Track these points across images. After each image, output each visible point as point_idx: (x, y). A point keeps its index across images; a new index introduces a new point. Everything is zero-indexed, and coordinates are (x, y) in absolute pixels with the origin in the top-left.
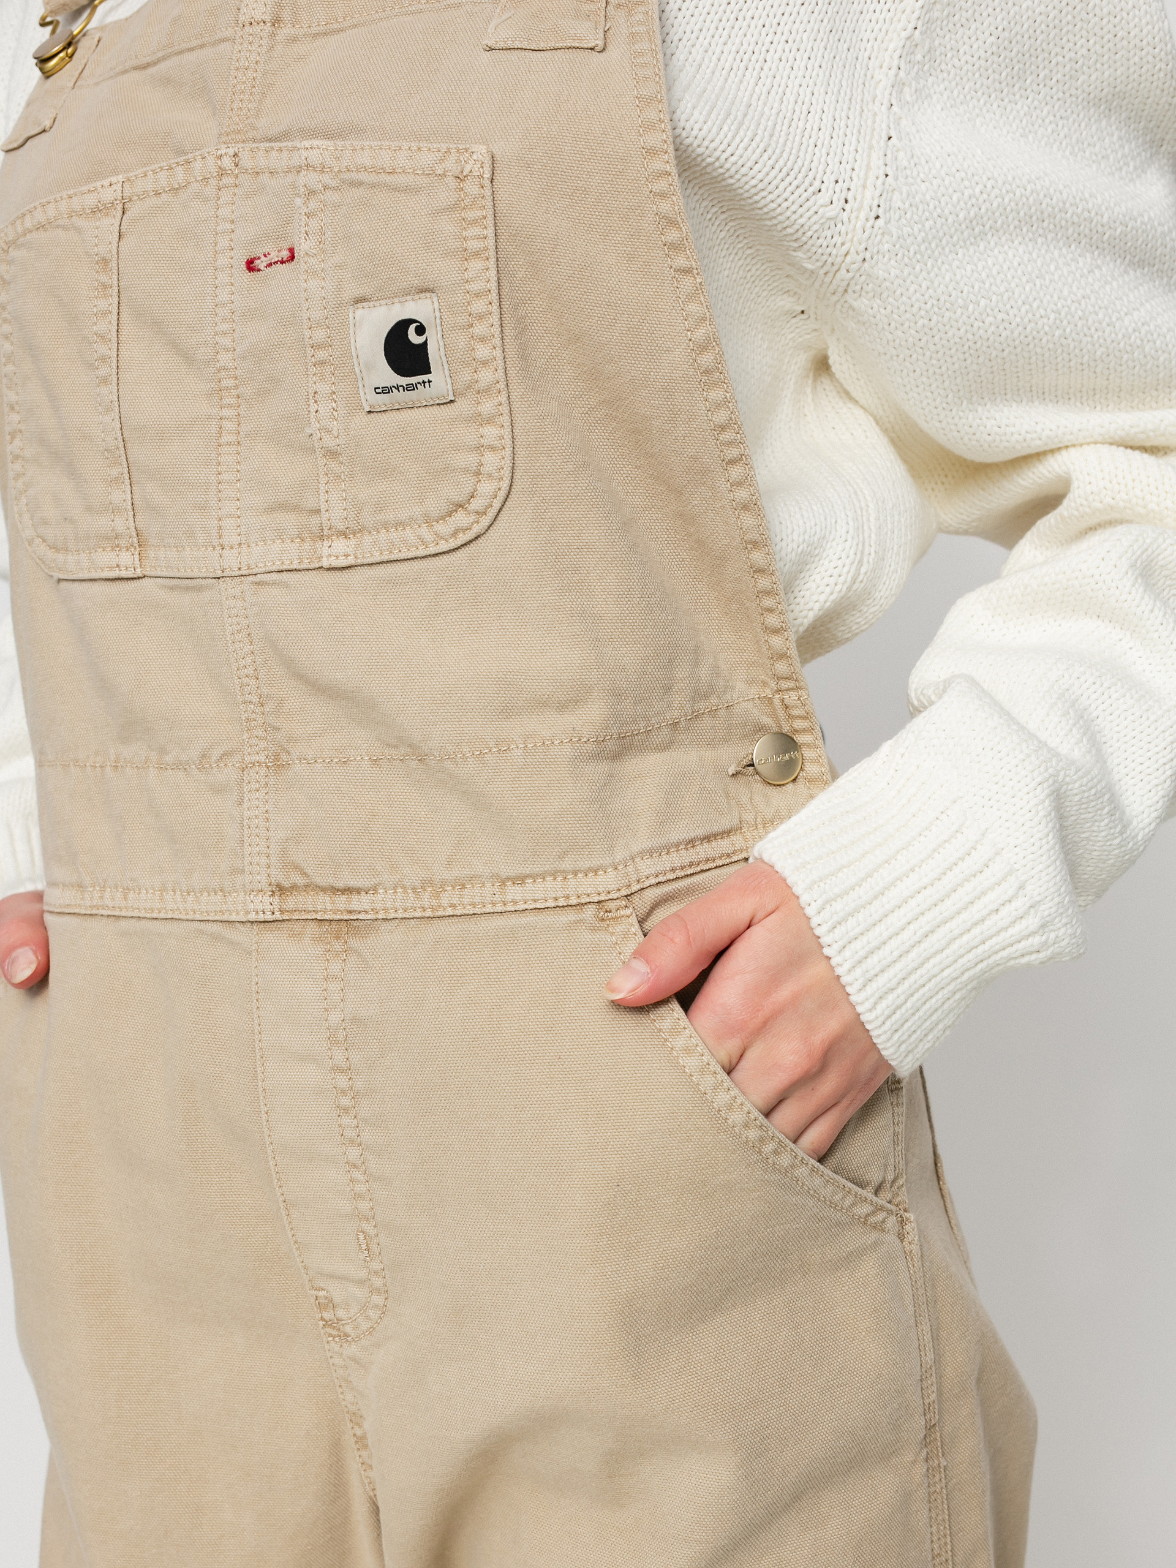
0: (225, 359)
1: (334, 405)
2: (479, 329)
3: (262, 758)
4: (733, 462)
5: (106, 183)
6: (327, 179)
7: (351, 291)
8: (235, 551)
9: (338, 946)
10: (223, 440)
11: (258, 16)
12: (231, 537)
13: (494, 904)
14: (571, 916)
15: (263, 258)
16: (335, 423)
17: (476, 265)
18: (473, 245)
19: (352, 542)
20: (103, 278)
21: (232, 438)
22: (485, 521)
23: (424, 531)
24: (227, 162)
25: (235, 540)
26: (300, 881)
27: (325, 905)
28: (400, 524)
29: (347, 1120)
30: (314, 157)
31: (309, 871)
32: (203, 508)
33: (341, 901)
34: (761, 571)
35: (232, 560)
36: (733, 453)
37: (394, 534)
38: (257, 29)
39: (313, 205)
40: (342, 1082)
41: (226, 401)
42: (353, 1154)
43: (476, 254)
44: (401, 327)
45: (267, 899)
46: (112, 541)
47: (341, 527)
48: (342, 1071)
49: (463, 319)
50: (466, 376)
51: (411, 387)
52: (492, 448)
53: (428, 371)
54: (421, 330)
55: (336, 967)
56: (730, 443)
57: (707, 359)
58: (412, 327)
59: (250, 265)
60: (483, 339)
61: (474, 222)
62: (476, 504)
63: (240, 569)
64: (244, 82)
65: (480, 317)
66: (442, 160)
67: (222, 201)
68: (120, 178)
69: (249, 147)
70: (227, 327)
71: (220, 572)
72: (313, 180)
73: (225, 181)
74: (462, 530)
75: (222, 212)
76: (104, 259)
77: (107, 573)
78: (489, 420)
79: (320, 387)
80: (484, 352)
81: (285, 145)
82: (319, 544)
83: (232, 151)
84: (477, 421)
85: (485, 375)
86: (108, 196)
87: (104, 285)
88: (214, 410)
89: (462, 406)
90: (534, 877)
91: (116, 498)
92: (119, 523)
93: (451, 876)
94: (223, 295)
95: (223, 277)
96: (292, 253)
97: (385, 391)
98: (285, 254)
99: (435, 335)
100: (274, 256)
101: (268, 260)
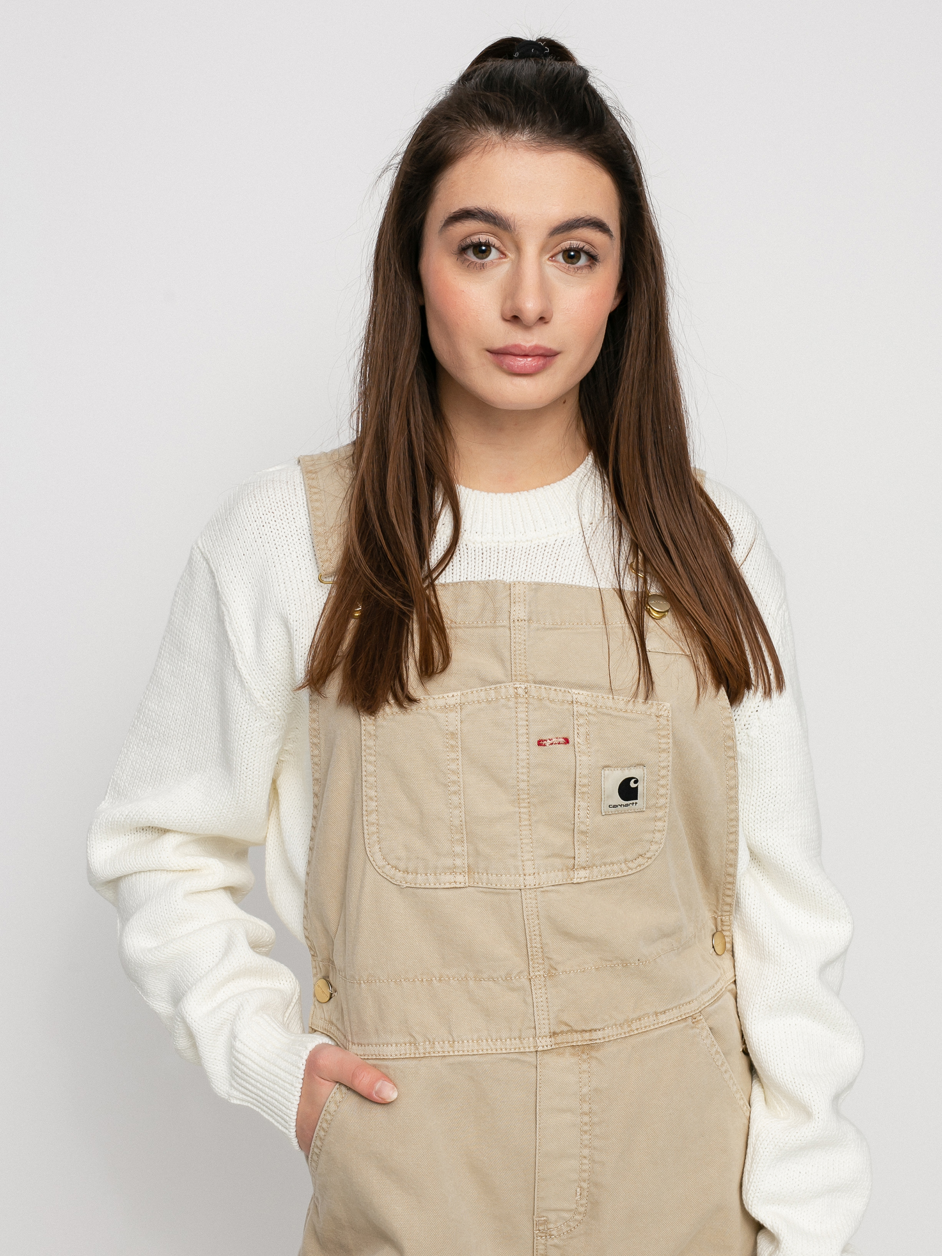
0: (523, 785)
1: (588, 812)
2: (662, 782)
3: (542, 973)
5: (450, 695)
6: (590, 710)
7: (603, 762)
8: (532, 877)
9: (585, 1057)
10: (523, 823)
12: (529, 868)
13: (654, 1025)
14: (683, 1024)
15: (548, 741)
16: (588, 820)
18: (663, 746)
19: (589, 871)
20: (453, 742)
21: (527, 823)
22: (651, 861)
23: (623, 866)
24: (520, 691)
25: (532, 871)
26: (565, 1028)
27: (577, 1039)
28: (612, 863)
29: (586, 1137)
30: (581, 698)
31: (572, 1024)
32: (514, 856)
33: (587, 1036)
35: (530, 881)
37: (609, 868)
38: (520, 622)
39: (581, 721)
40: (586, 1119)
41: (522, 805)
42: (586, 1152)
43: (664, 750)
44: (627, 781)
45: (548, 1039)
46: (453, 870)
47: (584, 865)
48: (586, 1114)
49: (655, 778)
50: (652, 802)
51: (627, 805)
52: (659, 831)
53: (637, 799)
54: (636, 782)
55: (585, 1066)
58: (633, 780)
59: (540, 743)
60: (663, 786)
61: (664, 736)
62: (648, 855)
63: (535, 885)
64: (520, 650)
65: (663, 777)
66: (650, 708)
67: (519, 710)
68: (459, 693)
69: (533, 685)
70: (525, 770)
71: (523, 887)
72: (582, 709)
73: (520, 700)
74: (640, 866)
75: (519, 715)
76: (452, 734)
77: (447, 886)
78: (660, 819)
79: (582, 803)
80: (662, 791)
81: (558, 688)
82: (571, 873)
83: (523, 686)
84: (656, 819)
85: (662, 801)
86: (451, 701)
87: (452, 746)
88: (517, 809)
89: (650, 814)
90: (669, 1010)
91: (458, 849)
92: (458, 862)
93: (635, 1016)
94: (523, 756)
95: (523, 747)
96: (567, 741)
97: (615, 806)
98: (562, 740)
99: (642, 784)
100: (554, 740)
101: (551, 742)
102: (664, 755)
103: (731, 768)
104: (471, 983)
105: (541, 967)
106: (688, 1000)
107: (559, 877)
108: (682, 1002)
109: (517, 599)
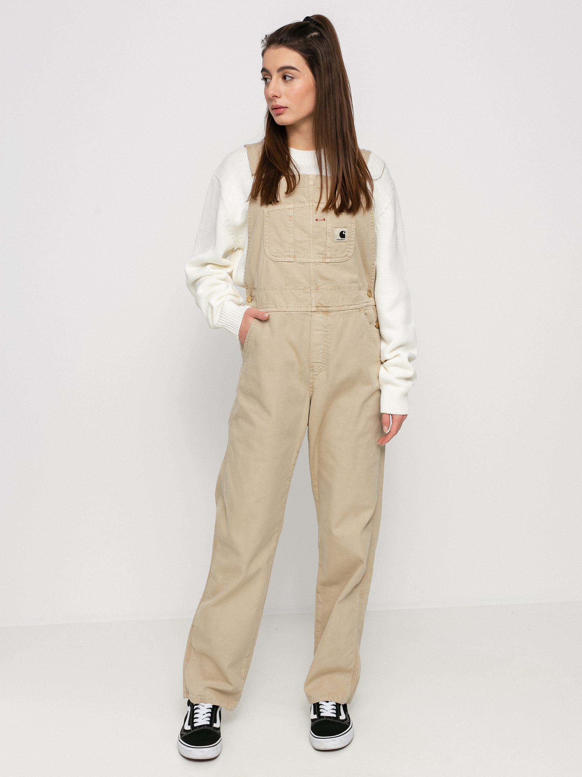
0: (311, 232)
1: (331, 241)
2: (352, 233)
3: (314, 288)
5: (291, 205)
7: (335, 226)
8: (313, 259)
9: (326, 314)
10: (311, 244)
12: (312, 257)
13: (347, 308)
15: (319, 219)
16: (330, 243)
18: (353, 222)
19: (330, 259)
22: (349, 258)
23: (341, 259)
25: (313, 258)
26: (321, 305)
27: (324, 309)
28: (338, 258)
29: (325, 339)
31: (322, 304)
32: (307, 253)
33: (327, 308)
35: (312, 260)
37: (336, 259)
38: (312, 186)
39: (329, 214)
40: (325, 333)
41: (311, 238)
42: (325, 344)
43: (353, 224)
44: (343, 231)
45: (315, 308)
46: (289, 256)
47: (329, 257)
48: (325, 332)
49: (350, 232)
50: (349, 239)
51: (342, 240)
52: (352, 249)
53: (345, 238)
54: (345, 232)
55: (326, 317)
58: (344, 232)
59: (317, 220)
60: (353, 235)
62: (348, 256)
63: (313, 262)
64: (311, 194)
65: (353, 232)
67: (310, 210)
68: (293, 205)
69: (315, 203)
70: (312, 228)
71: (310, 262)
73: (311, 207)
74: (346, 259)
75: (310, 212)
76: (291, 216)
77: (288, 261)
78: (352, 245)
79: (328, 238)
80: (352, 236)
81: (322, 204)
82: (325, 259)
83: (312, 204)
84: (350, 245)
85: (352, 239)
86: (291, 207)
87: (291, 220)
88: (309, 239)
89: (349, 243)
90: (352, 305)
91: (291, 250)
92: (291, 254)
94: (311, 223)
95: (311, 221)
96: (324, 220)
97: (338, 240)
98: (323, 219)
99: (347, 233)
100: (321, 219)
102: (353, 225)
104: (294, 290)
105: (314, 286)
106: (358, 303)
107: (321, 260)
108: (356, 304)
109: (310, 180)
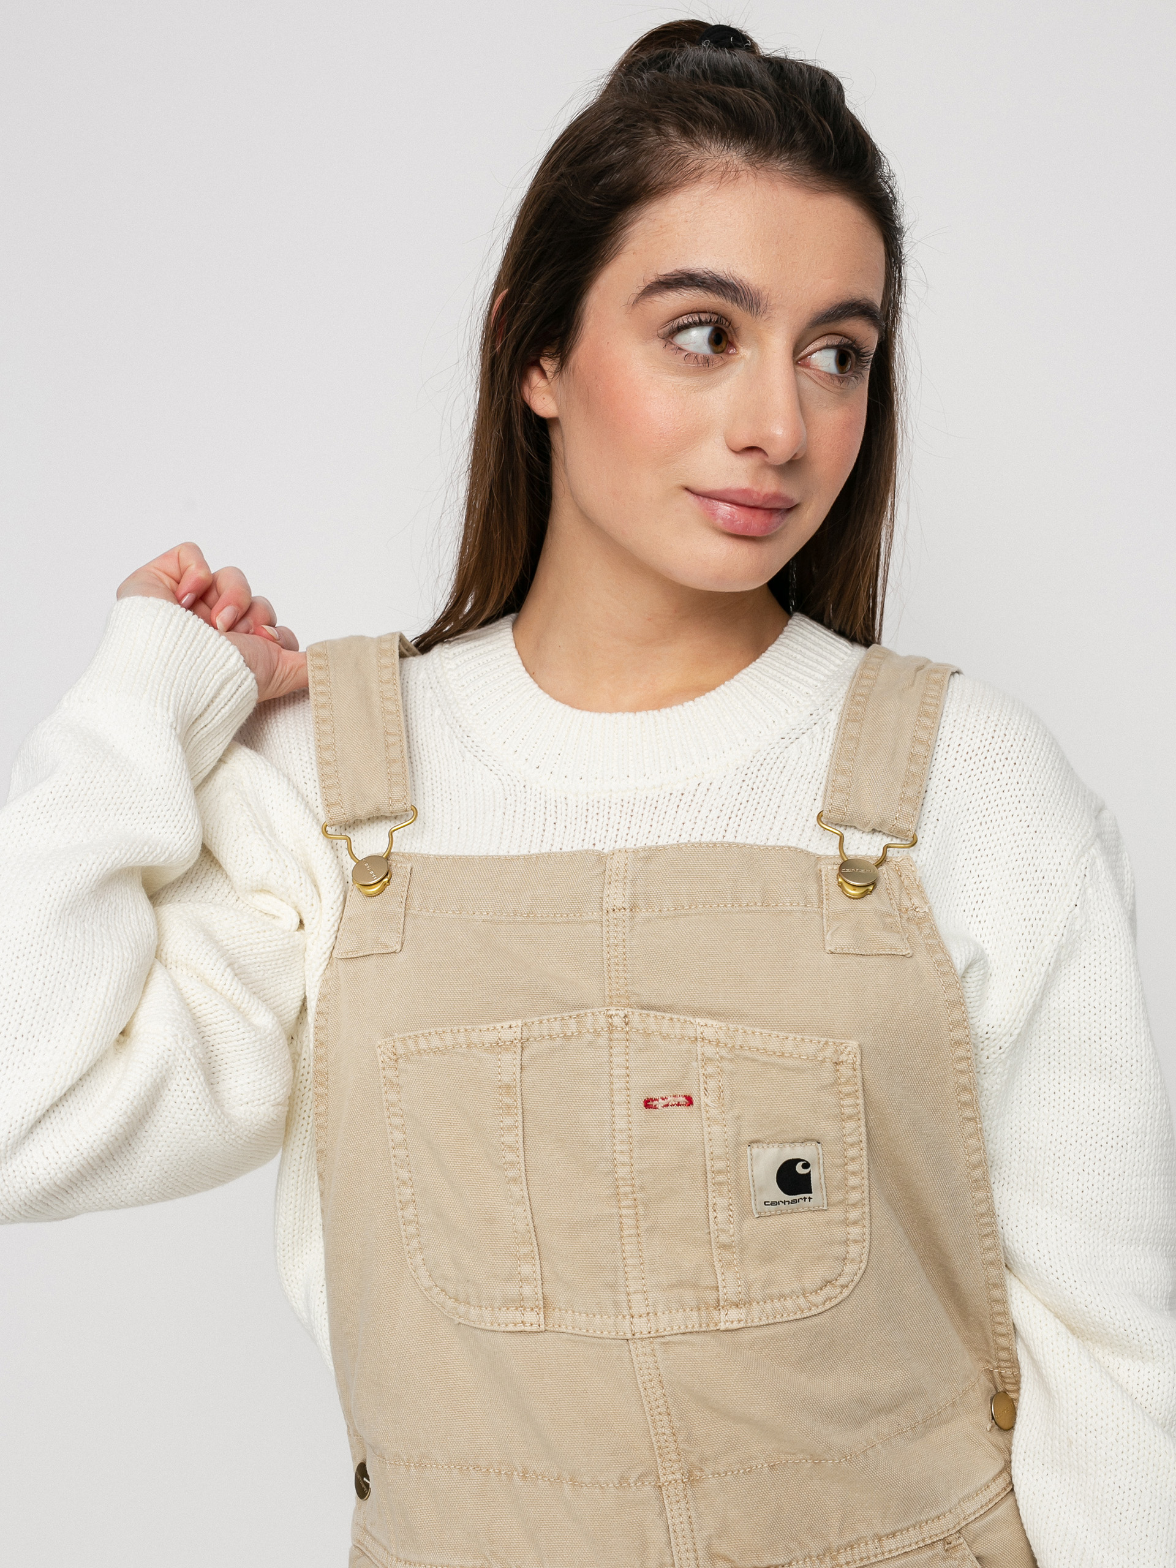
0: (623, 1171)
1: (731, 1213)
2: (852, 1167)
3: (678, 1476)
4: (986, 1236)
5: (506, 1025)
6: (724, 1052)
7: (748, 1135)
8: (644, 1319)
10: (626, 1233)
11: (619, 905)
12: (639, 1307)
14: (929, 1553)
15: (660, 1100)
16: (731, 1226)
17: (850, 1125)
18: (848, 1111)
19: (743, 1311)
20: (508, 1100)
21: (633, 1231)
22: (846, 1292)
23: (801, 1300)
24: (617, 1021)
25: (643, 1310)
26: (724, 1566)
28: (782, 1297)
30: (709, 1033)
31: (734, 1558)
34: (997, 1301)
35: (642, 1326)
36: (988, 1230)
37: (777, 1305)
38: (619, 914)
39: (710, 1070)
41: (624, 1203)
43: (851, 1117)
46: (519, 1302)
47: (735, 1299)
49: (839, 1161)
50: (837, 1197)
51: (795, 1202)
52: (855, 1242)
53: (811, 1192)
54: (806, 1165)
56: (987, 1224)
57: (977, 1174)
58: (800, 1164)
59: (648, 1104)
60: (854, 1173)
61: (848, 1095)
62: (842, 1281)
63: (650, 1332)
64: (617, 957)
65: (853, 1159)
66: (823, 1049)
67: (614, 1051)
68: (519, 1023)
69: (637, 1012)
70: (625, 1147)
71: (629, 1336)
72: (710, 1051)
73: (616, 1035)
74: (830, 1299)
75: (614, 1059)
76: (509, 1087)
77: (511, 1328)
78: (855, 1223)
79: (718, 1200)
80: (853, 1181)
81: (675, 1016)
82: (715, 1313)
83: (622, 1014)
84: (846, 1223)
85: (855, 1196)
86: (507, 1035)
87: (510, 1107)
88: (615, 1210)
89: (837, 1214)
90: (901, 1531)
91: (526, 1269)
92: (527, 1291)
93: (843, 1541)
94: (621, 1124)
95: (620, 1111)
96: (690, 1101)
97: (773, 1204)
98: (682, 1100)
99: (817, 1169)
100: (671, 1101)
101: (665, 1102)
103: (971, 1136)
105: (676, 1466)
106: (934, 1513)
107: (693, 1320)
108: (923, 1517)
109: (614, 877)
